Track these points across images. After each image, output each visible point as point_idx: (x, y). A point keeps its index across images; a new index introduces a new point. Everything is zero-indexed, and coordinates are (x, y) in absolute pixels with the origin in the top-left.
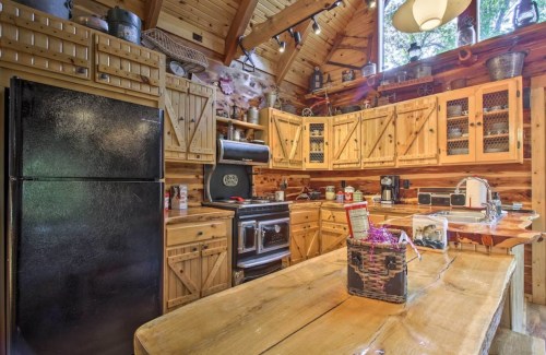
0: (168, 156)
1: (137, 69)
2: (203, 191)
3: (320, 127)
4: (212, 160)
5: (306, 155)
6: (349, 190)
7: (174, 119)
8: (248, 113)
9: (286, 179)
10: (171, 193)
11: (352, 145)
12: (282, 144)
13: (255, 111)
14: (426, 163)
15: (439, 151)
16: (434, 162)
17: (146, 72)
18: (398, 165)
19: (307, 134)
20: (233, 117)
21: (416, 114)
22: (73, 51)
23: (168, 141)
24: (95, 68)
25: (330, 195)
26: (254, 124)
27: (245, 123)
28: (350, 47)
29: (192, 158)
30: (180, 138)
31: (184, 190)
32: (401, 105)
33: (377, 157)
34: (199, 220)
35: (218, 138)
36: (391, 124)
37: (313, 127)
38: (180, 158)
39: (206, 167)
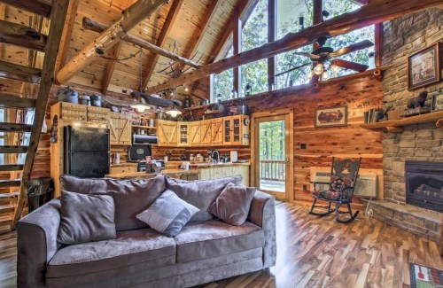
0: (111, 143)
1: (100, 116)
2: (127, 156)
3: (186, 126)
4: (130, 144)
5: (179, 139)
6: (199, 156)
7: (114, 129)
8: (149, 122)
9: (171, 151)
10: (113, 157)
11: (197, 136)
12: (165, 135)
13: (152, 121)
14: (219, 145)
15: (223, 140)
16: (221, 144)
17: (104, 116)
18: (213, 145)
19: (179, 130)
20: (141, 124)
21: (217, 125)
22: (81, 114)
23: (111, 137)
24: (88, 117)
25: (191, 158)
26: (151, 127)
27: (147, 127)
28: (201, 89)
29: (121, 143)
30: (116, 136)
31: (118, 155)
32: (213, 120)
33: (205, 141)
34: (123, 166)
35: (133, 134)
36: (210, 128)
37: (182, 127)
38: (116, 143)
39: (128, 147)
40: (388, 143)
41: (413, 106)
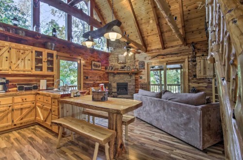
14: (26, 73)
15: (32, 69)
16: (29, 73)
21: (22, 51)
36: (7, 51)
40: (111, 78)
41: (123, 68)
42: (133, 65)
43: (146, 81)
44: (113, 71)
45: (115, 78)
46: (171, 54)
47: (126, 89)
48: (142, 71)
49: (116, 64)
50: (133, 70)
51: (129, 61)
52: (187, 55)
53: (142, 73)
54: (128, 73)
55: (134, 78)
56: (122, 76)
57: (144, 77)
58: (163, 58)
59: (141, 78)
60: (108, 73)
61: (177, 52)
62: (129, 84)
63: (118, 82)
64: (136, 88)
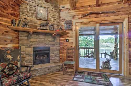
40: (23, 39)
41: (43, 26)
42: (58, 25)
43: (74, 45)
44: (26, 28)
45: (32, 40)
46: (107, 13)
47: (48, 55)
48: (69, 33)
49: (34, 19)
50: (58, 31)
51: (52, 19)
52: (127, 14)
53: (69, 35)
54: (51, 34)
55: (58, 41)
56: (42, 37)
57: (72, 40)
58: (97, 17)
59: (67, 41)
60: (17, 31)
61: (113, 11)
62: (51, 48)
63: (35, 46)
64: (60, 53)
